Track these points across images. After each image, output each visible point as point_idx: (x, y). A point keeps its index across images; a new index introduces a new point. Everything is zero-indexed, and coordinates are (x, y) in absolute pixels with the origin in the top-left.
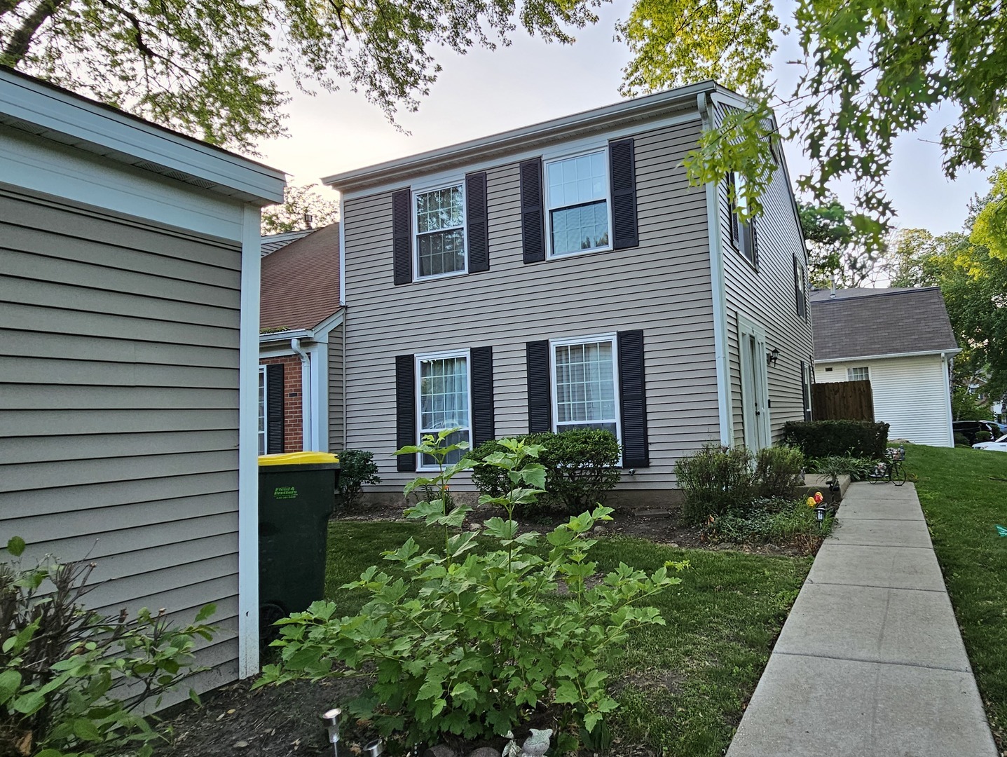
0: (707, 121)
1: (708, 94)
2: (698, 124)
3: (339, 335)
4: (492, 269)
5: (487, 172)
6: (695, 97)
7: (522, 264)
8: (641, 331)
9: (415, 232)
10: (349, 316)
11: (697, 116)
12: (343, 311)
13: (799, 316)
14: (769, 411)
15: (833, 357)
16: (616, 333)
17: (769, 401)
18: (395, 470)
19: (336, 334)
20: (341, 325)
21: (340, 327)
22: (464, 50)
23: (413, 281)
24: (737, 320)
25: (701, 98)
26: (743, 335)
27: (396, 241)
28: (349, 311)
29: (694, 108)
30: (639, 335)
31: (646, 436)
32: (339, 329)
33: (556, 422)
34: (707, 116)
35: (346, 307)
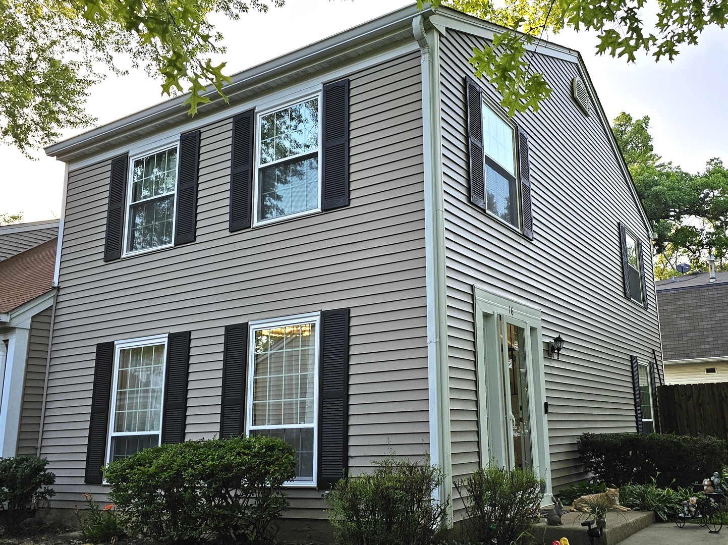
0: (426, 50)
1: (426, 17)
2: (416, 54)
3: (46, 320)
4: (198, 240)
5: (202, 130)
6: (409, 23)
7: (227, 233)
8: (348, 310)
9: (129, 202)
10: (61, 299)
11: (415, 46)
12: (54, 293)
13: (628, 299)
14: (545, 418)
15: (715, 355)
16: (319, 313)
17: (546, 405)
18: (82, 481)
19: (41, 319)
20: (50, 308)
21: (49, 311)
22: (237, 15)
23: (122, 257)
24: (473, 296)
25: (417, 23)
26: (486, 316)
27: (110, 211)
28: (62, 292)
29: (410, 38)
30: (345, 314)
31: (346, 447)
32: (48, 313)
33: (249, 427)
34: (426, 44)
35: (58, 289)
